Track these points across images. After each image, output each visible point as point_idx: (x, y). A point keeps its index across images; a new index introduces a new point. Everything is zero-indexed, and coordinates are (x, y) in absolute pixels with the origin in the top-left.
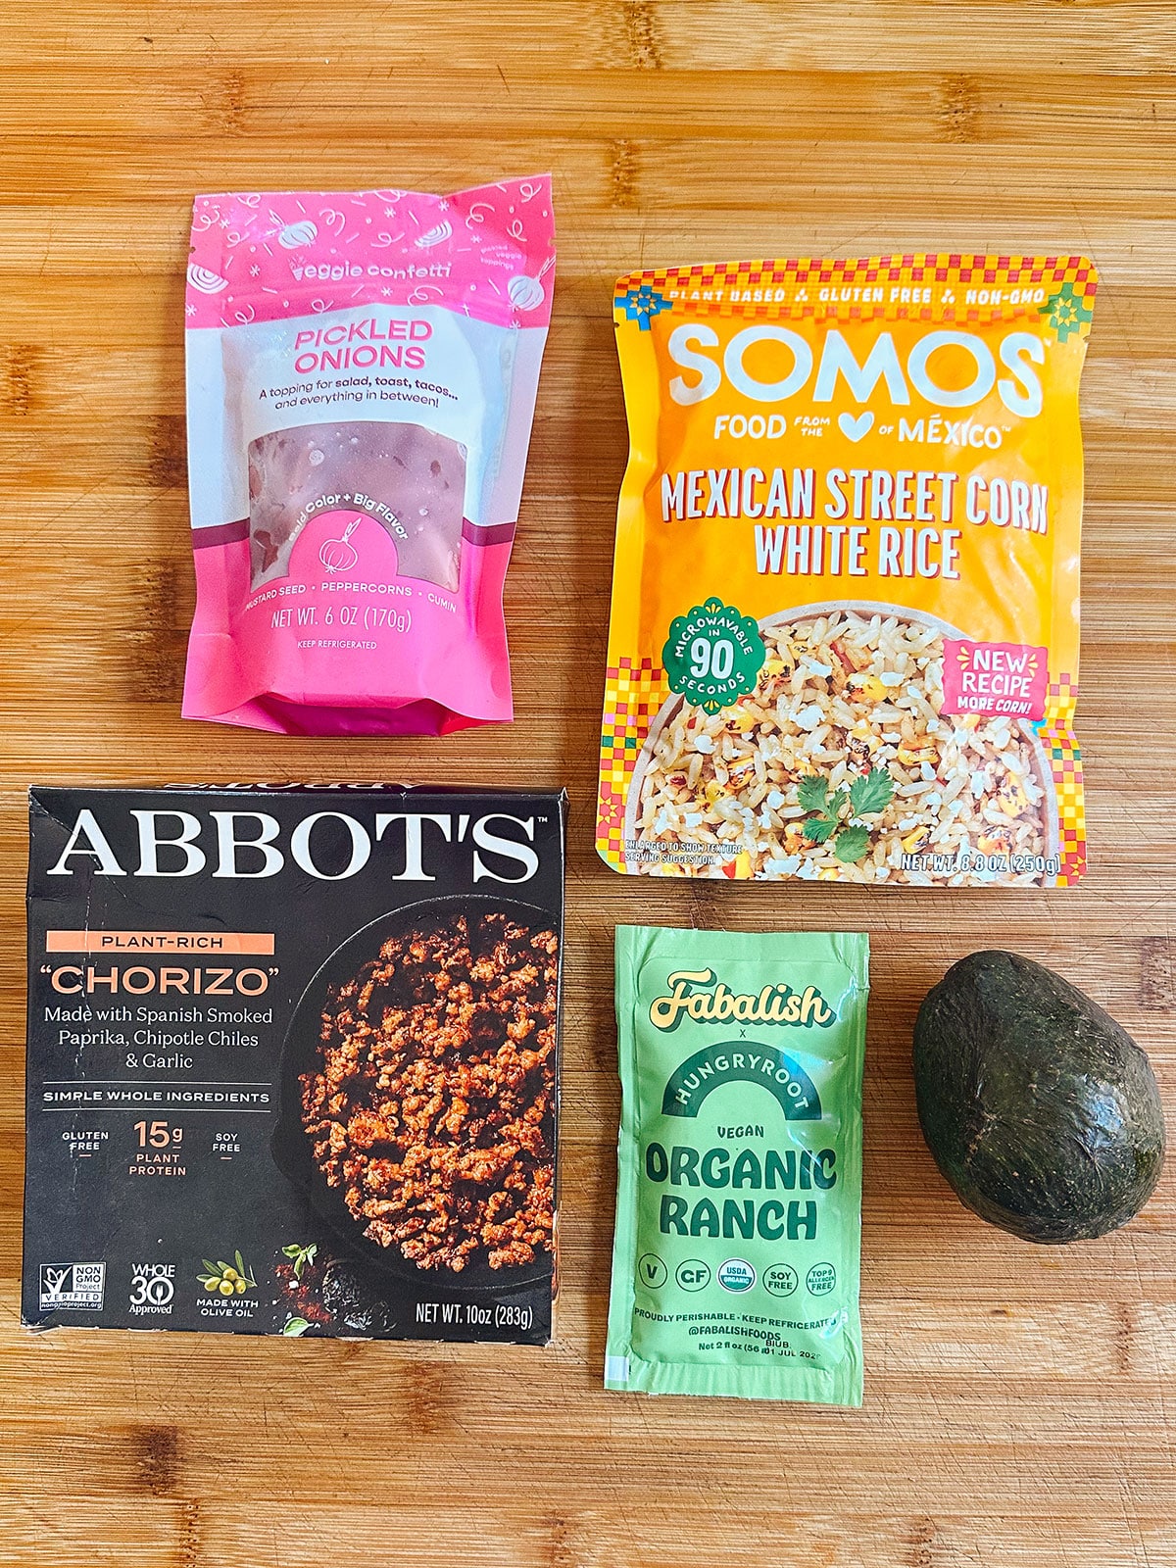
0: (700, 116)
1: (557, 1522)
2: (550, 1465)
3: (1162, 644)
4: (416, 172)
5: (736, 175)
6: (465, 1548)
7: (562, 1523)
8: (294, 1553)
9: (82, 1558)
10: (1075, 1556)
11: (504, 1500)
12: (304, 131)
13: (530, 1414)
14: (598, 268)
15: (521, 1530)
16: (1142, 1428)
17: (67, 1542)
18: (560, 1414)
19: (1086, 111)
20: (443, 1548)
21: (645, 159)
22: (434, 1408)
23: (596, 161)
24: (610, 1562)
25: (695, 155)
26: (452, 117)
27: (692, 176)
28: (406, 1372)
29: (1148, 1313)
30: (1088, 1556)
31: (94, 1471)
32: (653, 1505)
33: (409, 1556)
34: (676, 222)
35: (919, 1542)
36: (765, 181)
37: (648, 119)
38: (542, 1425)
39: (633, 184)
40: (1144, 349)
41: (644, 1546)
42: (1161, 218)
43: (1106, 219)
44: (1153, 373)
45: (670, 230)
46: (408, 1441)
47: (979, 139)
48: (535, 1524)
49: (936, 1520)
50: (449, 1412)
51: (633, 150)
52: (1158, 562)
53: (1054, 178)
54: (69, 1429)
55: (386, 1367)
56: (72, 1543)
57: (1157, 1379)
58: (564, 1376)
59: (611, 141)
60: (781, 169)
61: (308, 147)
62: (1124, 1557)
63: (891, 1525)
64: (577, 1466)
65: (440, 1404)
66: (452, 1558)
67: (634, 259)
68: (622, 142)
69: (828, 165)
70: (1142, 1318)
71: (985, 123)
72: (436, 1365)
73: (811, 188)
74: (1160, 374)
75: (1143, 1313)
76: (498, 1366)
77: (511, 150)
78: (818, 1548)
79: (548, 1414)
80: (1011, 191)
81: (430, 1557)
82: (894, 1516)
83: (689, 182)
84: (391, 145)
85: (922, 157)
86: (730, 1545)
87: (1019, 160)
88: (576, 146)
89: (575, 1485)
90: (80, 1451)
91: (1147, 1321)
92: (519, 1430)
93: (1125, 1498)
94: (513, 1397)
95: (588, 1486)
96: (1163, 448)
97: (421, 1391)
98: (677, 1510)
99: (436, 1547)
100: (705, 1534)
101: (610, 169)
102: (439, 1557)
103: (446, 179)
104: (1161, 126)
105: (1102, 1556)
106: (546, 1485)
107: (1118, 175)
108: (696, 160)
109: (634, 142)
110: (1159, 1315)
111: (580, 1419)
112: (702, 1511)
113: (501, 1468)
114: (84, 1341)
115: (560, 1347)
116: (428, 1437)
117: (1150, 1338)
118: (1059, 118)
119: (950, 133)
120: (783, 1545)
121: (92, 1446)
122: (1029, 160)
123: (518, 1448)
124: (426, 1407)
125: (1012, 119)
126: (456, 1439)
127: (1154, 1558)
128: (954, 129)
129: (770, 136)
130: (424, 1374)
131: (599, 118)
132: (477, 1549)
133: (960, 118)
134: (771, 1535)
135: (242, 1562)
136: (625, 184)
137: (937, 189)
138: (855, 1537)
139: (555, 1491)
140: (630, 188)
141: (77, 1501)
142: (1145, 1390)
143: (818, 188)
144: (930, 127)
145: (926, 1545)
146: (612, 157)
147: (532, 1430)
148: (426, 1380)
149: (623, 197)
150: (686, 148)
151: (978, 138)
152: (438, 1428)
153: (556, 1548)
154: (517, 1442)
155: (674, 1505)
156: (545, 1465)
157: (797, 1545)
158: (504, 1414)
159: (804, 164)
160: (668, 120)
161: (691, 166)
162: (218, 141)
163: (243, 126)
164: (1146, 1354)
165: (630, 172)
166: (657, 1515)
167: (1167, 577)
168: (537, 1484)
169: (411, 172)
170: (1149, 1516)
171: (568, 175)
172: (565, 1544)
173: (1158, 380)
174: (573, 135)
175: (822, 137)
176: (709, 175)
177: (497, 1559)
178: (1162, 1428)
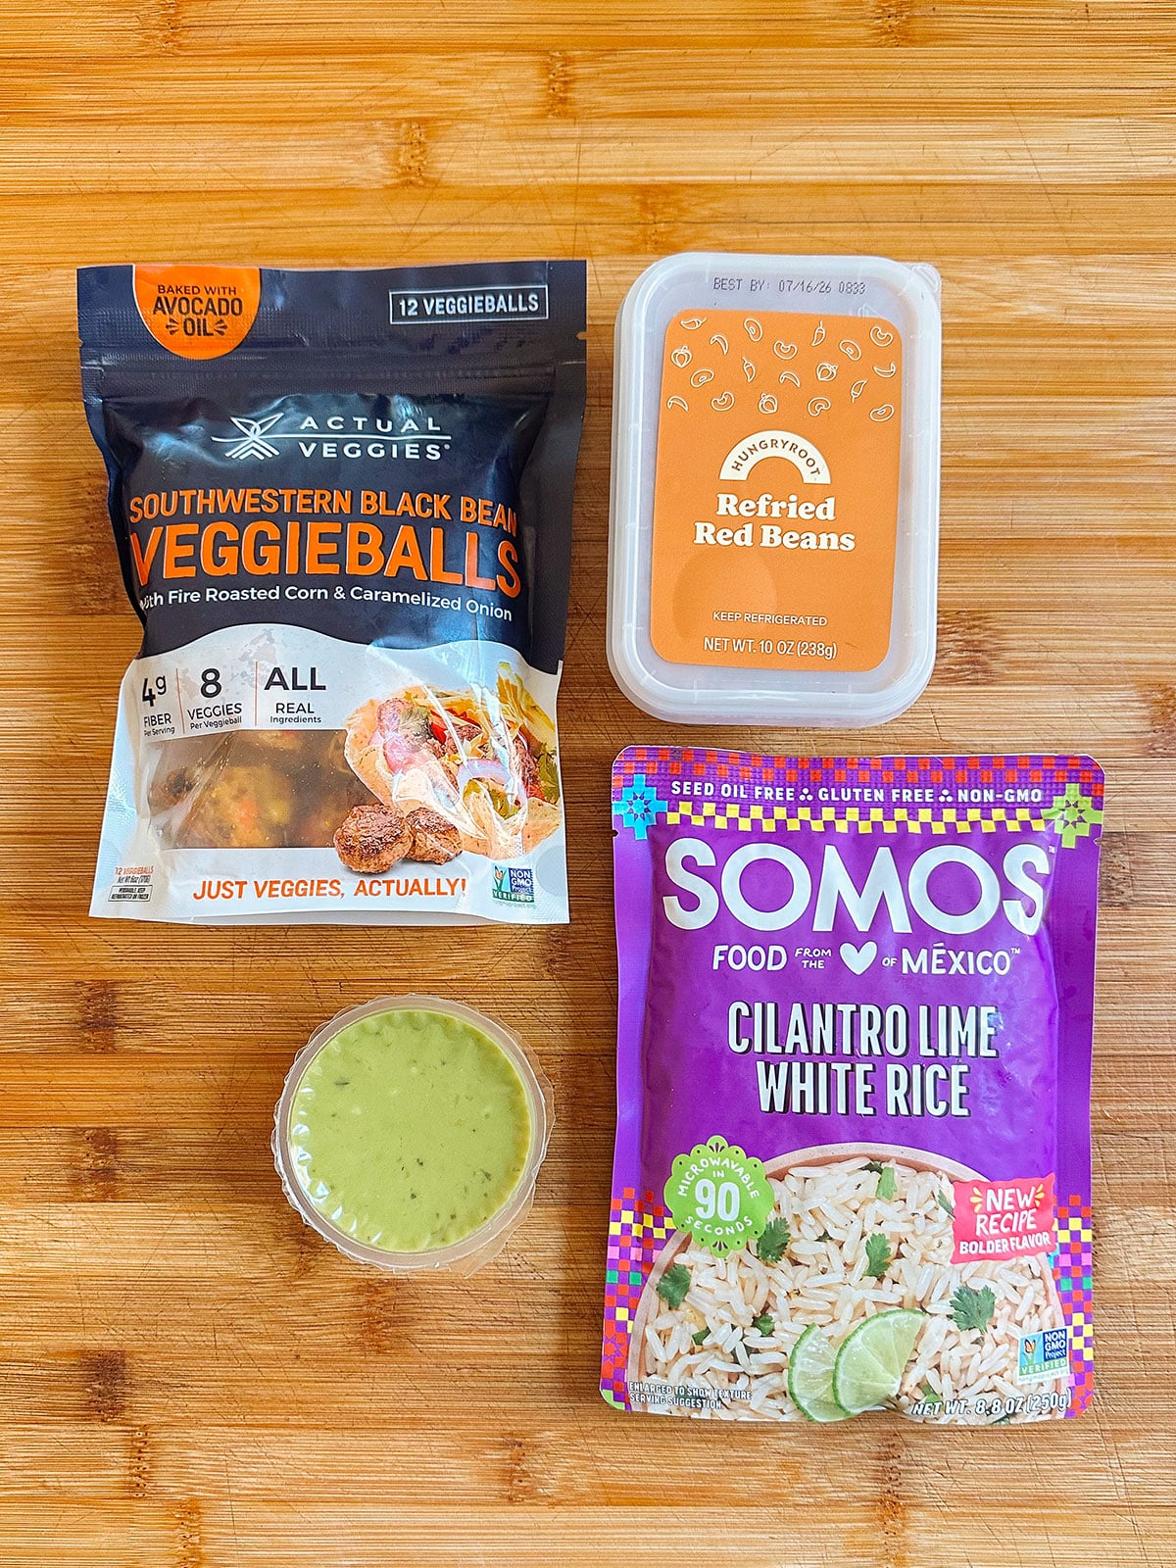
0: (633, 26)
1: (515, 1443)
2: (508, 1385)
3: (1110, 538)
4: (354, 88)
5: (671, 84)
6: (422, 1472)
7: (520, 1445)
8: (246, 1480)
9: (29, 1488)
10: (1047, 1470)
11: (460, 1422)
12: (240, 49)
13: (485, 1332)
14: (535, 177)
15: (478, 1452)
16: (1113, 1336)
17: (14, 1473)
18: (517, 1332)
19: (1019, 13)
20: (398, 1472)
21: (581, 70)
22: (387, 1327)
23: (531, 73)
24: (569, 1484)
25: (630, 65)
26: (388, 33)
27: (628, 85)
28: (358, 1291)
29: (1116, 1218)
30: (1061, 1470)
31: (40, 1398)
32: (613, 1424)
33: (364, 1482)
34: (611, 131)
35: (888, 1459)
36: (700, 88)
37: (583, 31)
38: (497, 1343)
39: (569, 95)
40: (1082, 245)
41: (606, 1467)
42: (1097, 116)
43: (1043, 118)
44: (1093, 270)
45: (606, 139)
46: (361, 1362)
47: (913, 42)
48: (495, 1446)
49: (904, 1435)
50: (403, 1330)
51: (568, 61)
52: (1104, 456)
53: (989, 79)
54: (16, 1355)
55: (338, 1286)
56: (19, 1473)
57: (1128, 1285)
58: (520, 1292)
59: (546, 53)
60: (715, 77)
61: (244, 65)
62: (1098, 1470)
63: (858, 1441)
64: (534, 1385)
65: (392, 1322)
66: (406, 1482)
67: (572, 167)
68: (557, 54)
69: (762, 72)
70: (1111, 1222)
71: (918, 27)
72: (389, 1283)
73: (747, 94)
74: (1100, 270)
75: (1111, 1218)
76: (452, 1283)
77: (446, 64)
78: (783, 1466)
79: (505, 1332)
80: (945, 93)
81: (386, 1482)
82: (861, 1432)
83: (625, 91)
84: (327, 61)
85: (857, 62)
86: (693, 1465)
87: (955, 62)
88: (513, 59)
89: (533, 1405)
90: (27, 1377)
91: (1116, 1226)
92: (474, 1349)
93: (1098, 1409)
94: (467, 1315)
95: (547, 1405)
96: (1105, 343)
97: (373, 1310)
98: (638, 1429)
99: (390, 1472)
100: (667, 1453)
101: (545, 81)
102: (395, 1482)
103: (381, 94)
104: (1094, 25)
105: (1075, 1469)
106: (503, 1405)
107: (1051, 74)
108: (632, 69)
109: (570, 53)
110: (1127, 1219)
111: (536, 1336)
112: (662, 1430)
113: (457, 1388)
114: (30, 1264)
115: (515, 1262)
116: (381, 1358)
117: (1120, 1243)
118: (991, 20)
119: (883, 37)
120: (748, 1464)
121: (39, 1372)
122: (964, 62)
123: (473, 1367)
124: (379, 1326)
125: (947, 22)
126: (411, 1360)
127: (1130, 1471)
128: (887, 33)
129: (705, 46)
130: (377, 1292)
131: (535, 31)
132: (434, 1473)
133: (893, 22)
134: (735, 1454)
135: (192, 1490)
136: (561, 95)
137: (872, 93)
138: (822, 1454)
139: (512, 1412)
140: (566, 99)
141: (24, 1430)
142: (1116, 1297)
143: (754, 94)
144: (863, 32)
145: (895, 1461)
146: (547, 69)
147: (488, 1349)
148: (378, 1298)
149: (559, 108)
150: (621, 58)
151: (910, 41)
152: (392, 1348)
153: (514, 1471)
154: (473, 1361)
155: (634, 1425)
156: (502, 1384)
157: (762, 1464)
158: (459, 1332)
159: (739, 71)
160: (602, 31)
161: (626, 75)
162: (155, 60)
163: (180, 45)
164: (1116, 1259)
165: (565, 82)
166: (618, 1434)
167: (1113, 471)
168: (493, 1404)
169: (347, 88)
170: (1123, 1427)
171: (504, 87)
172: (524, 1467)
173: (1097, 275)
174: (509, 48)
175: (755, 45)
176: (645, 84)
177: (455, 1483)
178: (1134, 1336)
